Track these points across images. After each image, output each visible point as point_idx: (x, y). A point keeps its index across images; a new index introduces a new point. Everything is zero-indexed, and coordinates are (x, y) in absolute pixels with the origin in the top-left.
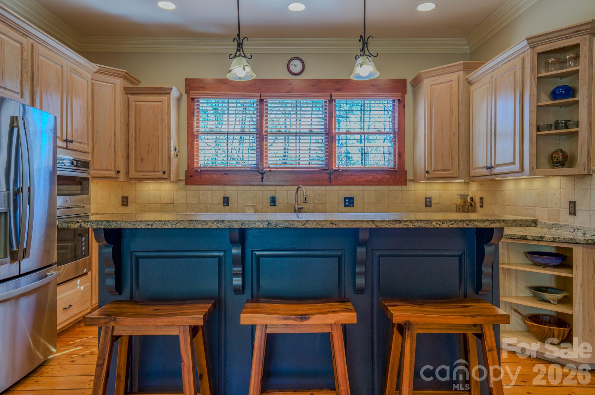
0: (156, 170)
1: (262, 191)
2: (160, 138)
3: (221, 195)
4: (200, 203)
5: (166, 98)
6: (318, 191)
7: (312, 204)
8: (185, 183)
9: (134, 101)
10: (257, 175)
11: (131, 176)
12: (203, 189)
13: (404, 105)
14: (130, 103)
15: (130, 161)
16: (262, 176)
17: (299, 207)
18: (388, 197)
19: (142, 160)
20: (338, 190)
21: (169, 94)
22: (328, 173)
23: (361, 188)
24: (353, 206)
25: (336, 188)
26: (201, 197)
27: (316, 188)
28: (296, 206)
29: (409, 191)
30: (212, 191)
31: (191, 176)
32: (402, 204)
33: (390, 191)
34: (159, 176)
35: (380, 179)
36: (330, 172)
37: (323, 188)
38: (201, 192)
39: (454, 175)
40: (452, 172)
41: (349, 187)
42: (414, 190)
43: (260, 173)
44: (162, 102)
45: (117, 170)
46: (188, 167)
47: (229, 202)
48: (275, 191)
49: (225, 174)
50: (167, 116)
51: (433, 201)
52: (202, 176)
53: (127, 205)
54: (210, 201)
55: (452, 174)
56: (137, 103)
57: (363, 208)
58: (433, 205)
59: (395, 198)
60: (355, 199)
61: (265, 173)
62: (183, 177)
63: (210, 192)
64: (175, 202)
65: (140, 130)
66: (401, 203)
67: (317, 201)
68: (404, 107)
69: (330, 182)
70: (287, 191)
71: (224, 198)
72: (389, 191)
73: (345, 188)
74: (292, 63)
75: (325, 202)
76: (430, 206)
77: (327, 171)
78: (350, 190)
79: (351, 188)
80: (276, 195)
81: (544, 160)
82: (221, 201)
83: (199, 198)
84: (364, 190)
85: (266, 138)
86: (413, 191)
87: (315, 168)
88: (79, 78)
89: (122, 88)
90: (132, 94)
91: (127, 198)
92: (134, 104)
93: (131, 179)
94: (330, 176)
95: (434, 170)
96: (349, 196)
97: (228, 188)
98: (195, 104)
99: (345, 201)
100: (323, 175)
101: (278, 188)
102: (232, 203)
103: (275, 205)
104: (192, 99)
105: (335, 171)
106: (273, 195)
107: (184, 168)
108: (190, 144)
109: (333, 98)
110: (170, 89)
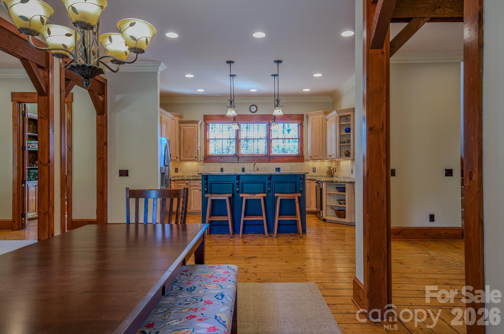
0: (192, 156)
1: (239, 165)
2: (194, 143)
4: (210, 171)
5: (197, 125)
7: (261, 171)
8: (203, 162)
9: (183, 127)
10: (236, 158)
11: (181, 159)
13: (303, 126)
14: (181, 127)
15: (181, 152)
16: (238, 158)
19: (186, 152)
21: (198, 123)
22: (268, 157)
23: (283, 164)
24: (280, 172)
25: (272, 164)
27: (263, 164)
29: (305, 165)
30: (216, 165)
31: (206, 159)
34: (194, 159)
35: (292, 160)
37: (266, 164)
38: (211, 166)
39: (321, 158)
40: (320, 157)
41: (278, 163)
42: (308, 165)
44: (195, 127)
45: (177, 157)
46: (205, 155)
47: (223, 170)
48: (244, 165)
49: (222, 158)
50: (197, 133)
51: (316, 170)
52: (212, 159)
53: (177, 172)
54: (214, 170)
55: (320, 158)
56: (184, 127)
58: (316, 171)
59: (299, 168)
60: (280, 169)
62: (202, 159)
63: (214, 166)
64: (199, 170)
65: (185, 139)
66: (302, 170)
67: (263, 170)
68: (303, 127)
69: (269, 161)
70: (250, 165)
71: (221, 168)
72: (296, 165)
73: (276, 164)
74: (252, 107)
75: (267, 170)
76: (315, 172)
78: (278, 165)
80: (245, 167)
81: (343, 154)
82: (220, 170)
83: (210, 169)
84: (285, 165)
85: (240, 141)
87: (262, 155)
89: (178, 121)
90: (182, 123)
91: (177, 169)
92: (183, 128)
93: (181, 160)
94: (269, 158)
95: (314, 156)
96: (278, 167)
97: (223, 164)
98: (208, 126)
99: (276, 169)
100: (266, 158)
101: (246, 164)
102: (225, 171)
103: (244, 172)
104: (207, 124)
105: (271, 156)
106: (243, 167)
107: (203, 155)
108: (206, 144)
109: (270, 123)
110: (199, 121)
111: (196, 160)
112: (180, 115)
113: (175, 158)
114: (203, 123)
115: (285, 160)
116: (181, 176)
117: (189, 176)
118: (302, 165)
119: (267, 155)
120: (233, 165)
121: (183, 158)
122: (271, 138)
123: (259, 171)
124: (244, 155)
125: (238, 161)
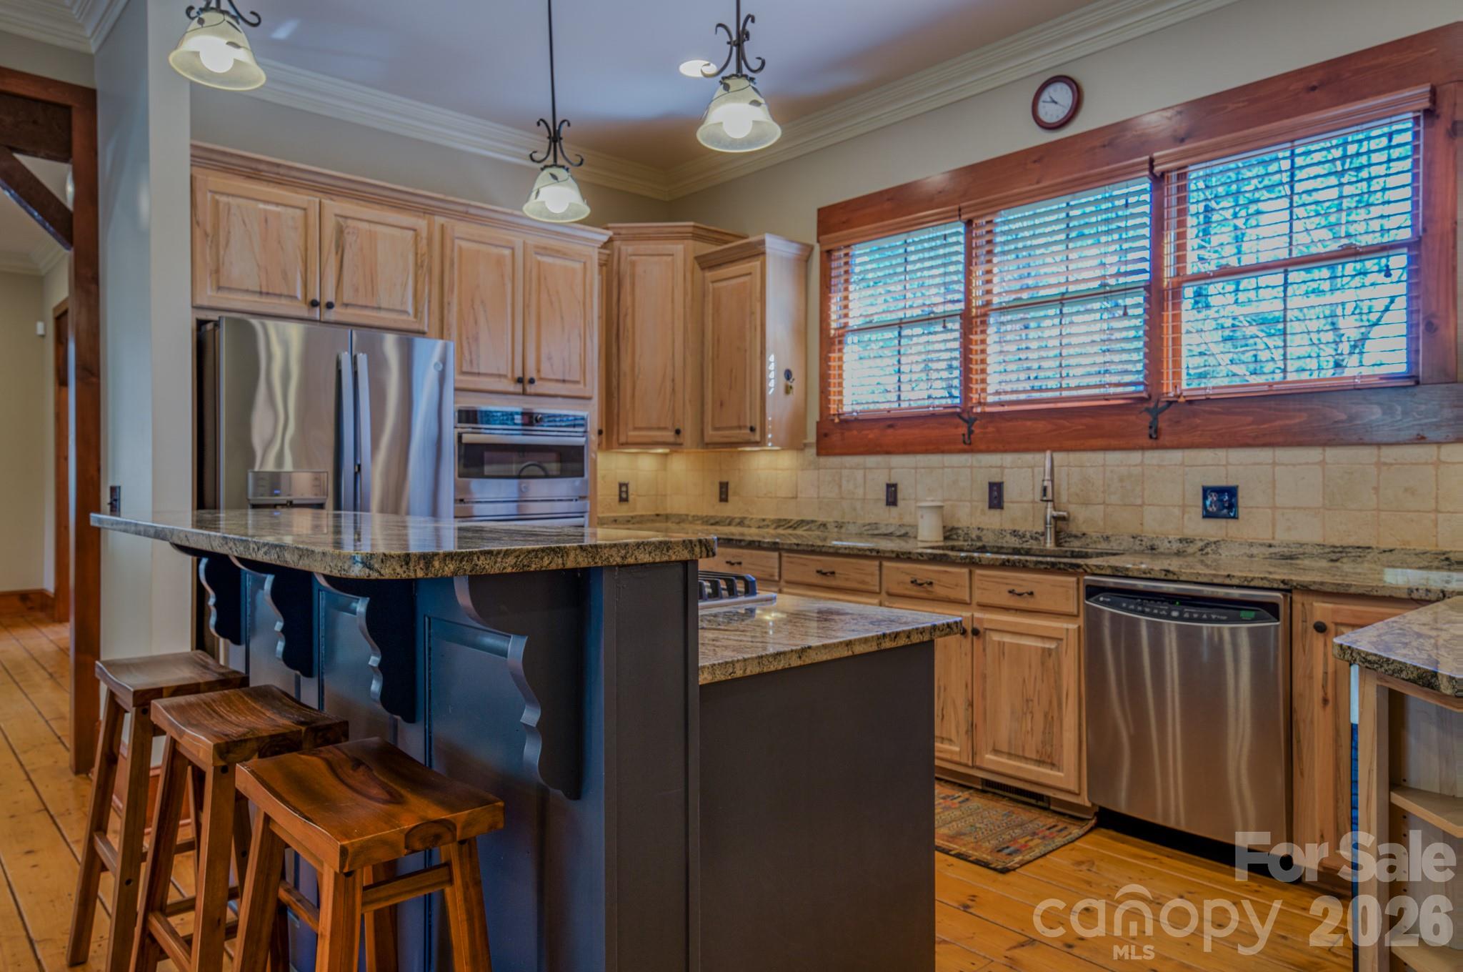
0: (739, 423)
1: (971, 467)
3: (881, 479)
4: (842, 498)
6: (1118, 466)
7: (1102, 507)
8: (813, 450)
9: (713, 282)
10: (957, 427)
11: (706, 440)
12: (847, 465)
14: (705, 288)
15: (705, 408)
16: (969, 428)
17: (1055, 514)
18: (1376, 489)
20: (1182, 464)
21: (764, 253)
22: (1148, 410)
23: (1264, 455)
24: (1235, 517)
25: (1176, 456)
26: (844, 483)
27: (1114, 457)
28: (1049, 510)
30: (866, 468)
31: (826, 435)
32: (1440, 515)
33: (1385, 464)
34: (745, 438)
35: (1342, 422)
36: (1157, 406)
37: (1135, 457)
38: (845, 472)
41: (1222, 454)
43: (964, 419)
44: (750, 274)
46: (821, 414)
47: (899, 496)
48: (1002, 467)
49: (891, 426)
50: (757, 307)
52: (847, 434)
53: (726, 498)
54: (860, 492)
56: (717, 285)
57: (1274, 526)
59: (1406, 490)
60: (1240, 494)
61: (975, 420)
62: (812, 437)
63: (861, 472)
64: (799, 495)
65: (720, 340)
66: (1437, 511)
67: (1114, 499)
69: (1155, 438)
70: (1032, 467)
71: (889, 486)
72: (1380, 464)
73: (1206, 455)
74: (1045, 96)
75: (1139, 501)
77: (1146, 405)
78: (1224, 463)
79: (1227, 457)
80: (1005, 479)
82: (883, 494)
83: (840, 487)
84: (1274, 464)
85: (984, 323)
87: (1116, 396)
88: (559, 262)
89: (694, 261)
91: (727, 484)
92: (711, 290)
93: (707, 444)
94: (1156, 419)
96: (1222, 482)
97: (897, 460)
98: (834, 264)
99: (1205, 498)
100: (1132, 418)
101: (1008, 458)
102: (904, 499)
103: (1002, 508)
104: (828, 254)
105: (1170, 403)
106: (997, 480)
107: (814, 416)
108: (824, 360)
109: (1158, 169)
110: (762, 242)
111: (756, 443)
112: (694, 227)
113: (669, 436)
114: (817, 248)
115: (1278, 423)
116: (737, 520)
117: (764, 520)
119: (1142, 400)
120: (944, 467)
121: (711, 432)
122: (1168, 273)
123: (1087, 503)
124: (1006, 408)
125: (969, 445)
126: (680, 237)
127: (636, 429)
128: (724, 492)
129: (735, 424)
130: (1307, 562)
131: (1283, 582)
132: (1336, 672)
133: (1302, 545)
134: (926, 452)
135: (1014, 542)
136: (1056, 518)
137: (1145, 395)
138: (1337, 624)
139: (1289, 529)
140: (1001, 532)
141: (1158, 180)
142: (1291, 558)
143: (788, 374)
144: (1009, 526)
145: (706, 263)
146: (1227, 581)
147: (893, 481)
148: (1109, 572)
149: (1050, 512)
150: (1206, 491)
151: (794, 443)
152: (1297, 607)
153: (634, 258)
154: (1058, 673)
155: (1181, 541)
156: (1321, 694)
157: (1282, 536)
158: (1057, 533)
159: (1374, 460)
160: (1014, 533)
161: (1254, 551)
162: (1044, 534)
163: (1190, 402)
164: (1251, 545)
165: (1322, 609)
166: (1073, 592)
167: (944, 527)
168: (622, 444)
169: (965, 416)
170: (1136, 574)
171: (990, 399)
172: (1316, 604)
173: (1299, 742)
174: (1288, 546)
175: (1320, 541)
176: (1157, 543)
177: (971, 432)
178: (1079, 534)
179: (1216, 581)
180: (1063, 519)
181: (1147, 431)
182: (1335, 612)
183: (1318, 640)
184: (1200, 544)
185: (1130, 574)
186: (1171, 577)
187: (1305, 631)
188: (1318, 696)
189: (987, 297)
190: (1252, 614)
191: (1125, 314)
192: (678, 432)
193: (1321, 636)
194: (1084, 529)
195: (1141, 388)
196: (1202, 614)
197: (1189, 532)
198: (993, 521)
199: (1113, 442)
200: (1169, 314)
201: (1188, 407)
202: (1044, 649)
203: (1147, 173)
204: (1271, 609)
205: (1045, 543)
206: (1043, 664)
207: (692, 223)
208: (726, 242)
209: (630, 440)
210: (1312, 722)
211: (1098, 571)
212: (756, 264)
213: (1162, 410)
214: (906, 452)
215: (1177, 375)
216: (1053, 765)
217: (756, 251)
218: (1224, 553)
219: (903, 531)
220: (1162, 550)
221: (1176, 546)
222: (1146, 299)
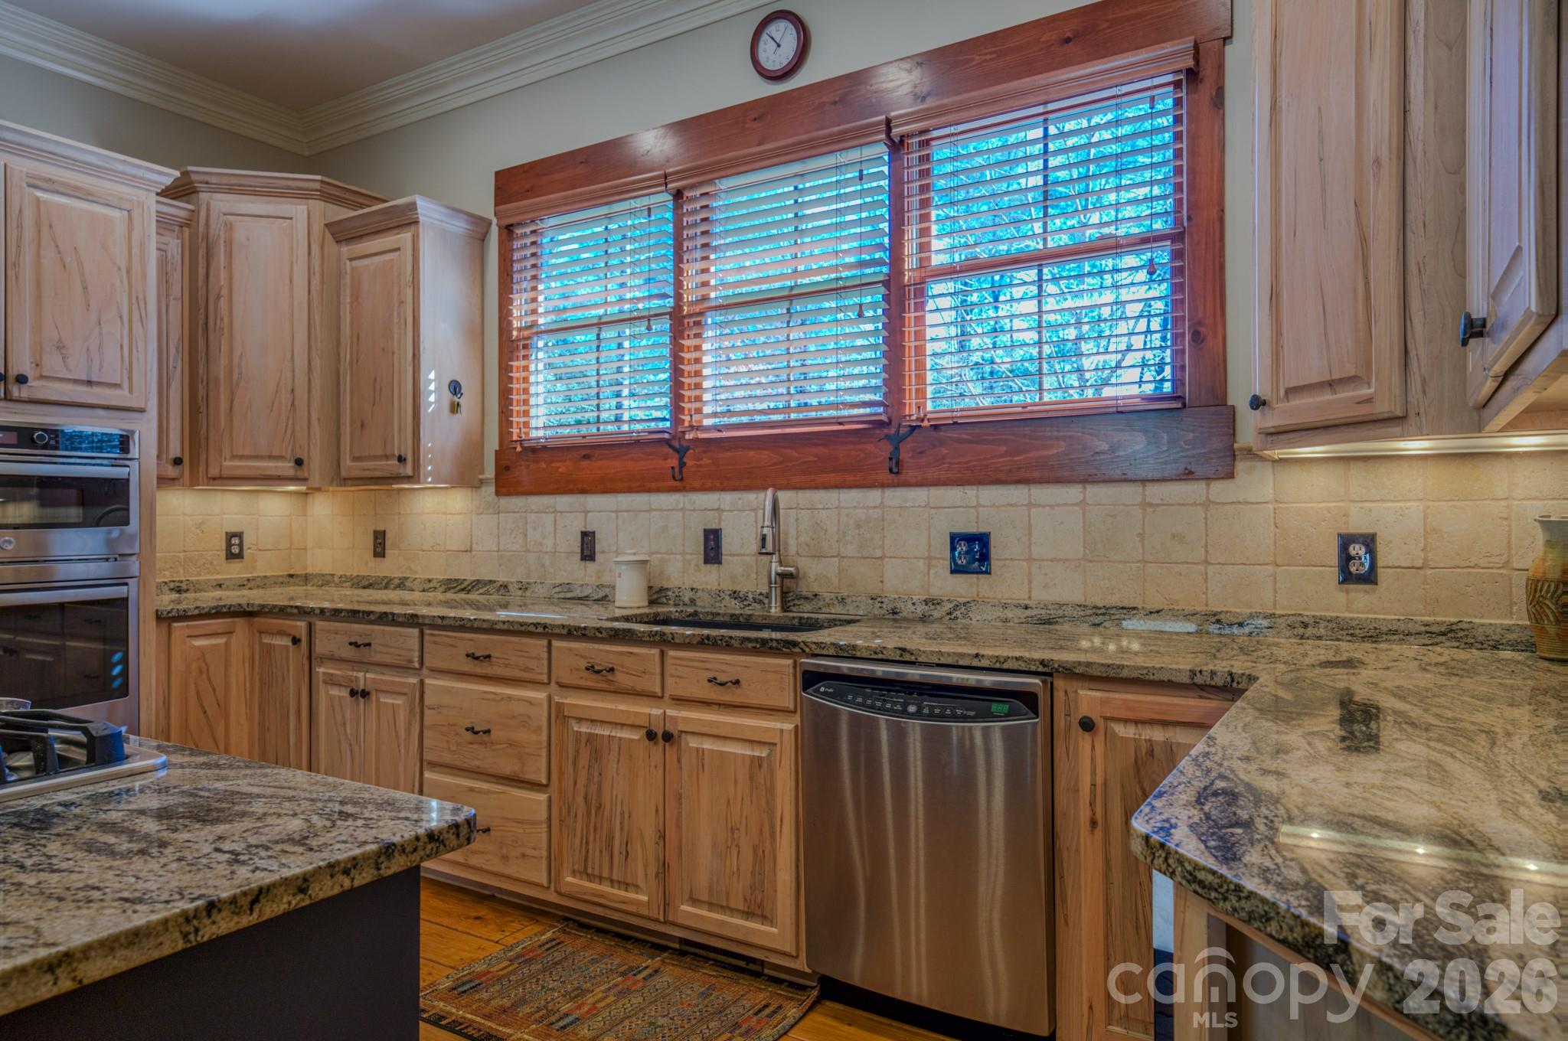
1: (683, 510)
2: (396, 356)
3: (575, 525)
4: (528, 551)
5: (409, 235)
6: (854, 507)
7: (836, 559)
8: (492, 489)
9: (350, 260)
10: (665, 457)
12: (533, 507)
13: (1222, 90)
16: (681, 459)
17: (780, 569)
18: (1141, 536)
19: (362, 426)
20: (927, 506)
21: (416, 222)
22: (887, 437)
23: (1019, 493)
24: (988, 572)
25: (920, 495)
26: (530, 531)
27: (849, 497)
28: (774, 565)
29: (1248, 503)
30: (555, 512)
31: (507, 468)
32: (1210, 567)
33: (1151, 505)
35: (1103, 453)
36: (898, 432)
37: (874, 496)
38: (531, 517)
39: (1382, 408)
41: (971, 493)
42: (1277, 502)
43: (673, 448)
44: (398, 249)
46: (501, 440)
47: (596, 547)
48: (719, 510)
49: (586, 457)
52: (533, 467)
53: (382, 553)
54: (549, 543)
55: (1369, 400)
56: (356, 263)
57: (1030, 582)
58: (1382, 574)
59: (1174, 537)
60: (993, 543)
61: (688, 449)
62: (490, 472)
63: (551, 517)
64: (474, 546)
66: (1207, 562)
67: (850, 550)
68: (1218, 100)
69: (896, 473)
70: (755, 510)
71: (584, 534)
72: (1145, 505)
73: (955, 494)
74: (765, 36)
75: (879, 553)
76: (1369, 578)
77: (886, 431)
78: (975, 504)
79: (977, 496)
80: (723, 526)
82: (577, 546)
83: (526, 535)
84: (1030, 504)
85: (699, 325)
86: (1271, 506)
87: (852, 420)
89: (326, 227)
90: (346, 240)
91: (383, 534)
92: (348, 270)
93: (345, 479)
94: (897, 448)
95: (1291, 391)
96: (972, 529)
97: (595, 501)
98: (517, 244)
99: (953, 549)
100: (870, 447)
101: (727, 498)
102: (603, 552)
103: (720, 563)
104: (508, 231)
105: (913, 428)
106: (714, 526)
107: (492, 444)
108: (505, 370)
109: (896, 131)
110: (412, 206)
111: (408, 479)
112: (322, 182)
113: (287, 467)
114: (495, 221)
115: (1033, 454)
116: (397, 581)
117: (430, 581)
118: (1208, 503)
119: (880, 424)
120: (650, 510)
121: (349, 463)
122: (910, 263)
123: (819, 556)
124: (725, 434)
125: (679, 481)
126: (302, 195)
127: (234, 457)
128: (380, 545)
129: (379, 452)
130: (1067, 627)
131: (1042, 662)
132: (1105, 784)
133: (1061, 606)
134: (630, 490)
135: (734, 607)
136: (783, 576)
137: (884, 418)
138: (1106, 719)
139: (1046, 586)
140: (719, 594)
141: (897, 146)
142: (1049, 622)
143: (455, 388)
144: (727, 586)
145: (342, 234)
146: (975, 663)
147: (589, 529)
148: (832, 652)
149: (776, 568)
150: (955, 539)
151: (465, 477)
152: (1059, 695)
153: (230, 218)
154: (771, 790)
155: (926, 602)
156: (1088, 814)
157: (1040, 595)
158: (784, 594)
159: (1140, 499)
160: (734, 595)
161: (1009, 614)
162: (768, 596)
163: (936, 427)
164: (1005, 606)
165: (1089, 699)
166: (789, 680)
167: (650, 588)
168: (214, 479)
169: (676, 444)
170: (865, 655)
171: (707, 422)
172: (1081, 692)
173: (1062, 877)
174: (1046, 607)
175: (1080, 600)
176: (900, 605)
177: (682, 465)
178: (810, 595)
179: (961, 663)
180: (790, 576)
181: (887, 464)
182: (1104, 702)
183: (1084, 741)
184: (948, 606)
185: (858, 654)
186: (907, 657)
187: (1068, 728)
188: (1084, 815)
189: (703, 291)
190: (1005, 708)
191: (860, 315)
192: (299, 462)
193: (1087, 736)
194: (816, 588)
195: (881, 410)
196: (944, 708)
197: (935, 592)
198: (710, 578)
199: (849, 478)
200: (911, 316)
201: (934, 434)
202: (753, 758)
203: (883, 136)
204: (1029, 700)
205: (770, 607)
206: (751, 778)
207: (319, 177)
208: (362, 206)
209: (225, 473)
210: (1078, 850)
211: (818, 651)
212: (406, 236)
213: (905, 438)
214: (606, 490)
215: (921, 393)
216: (764, 918)
217: (407, 219)
218: (975, 616)
219: (601, 594)
220: (904, 614)
221: (921, 609)
222: (886, 298)
